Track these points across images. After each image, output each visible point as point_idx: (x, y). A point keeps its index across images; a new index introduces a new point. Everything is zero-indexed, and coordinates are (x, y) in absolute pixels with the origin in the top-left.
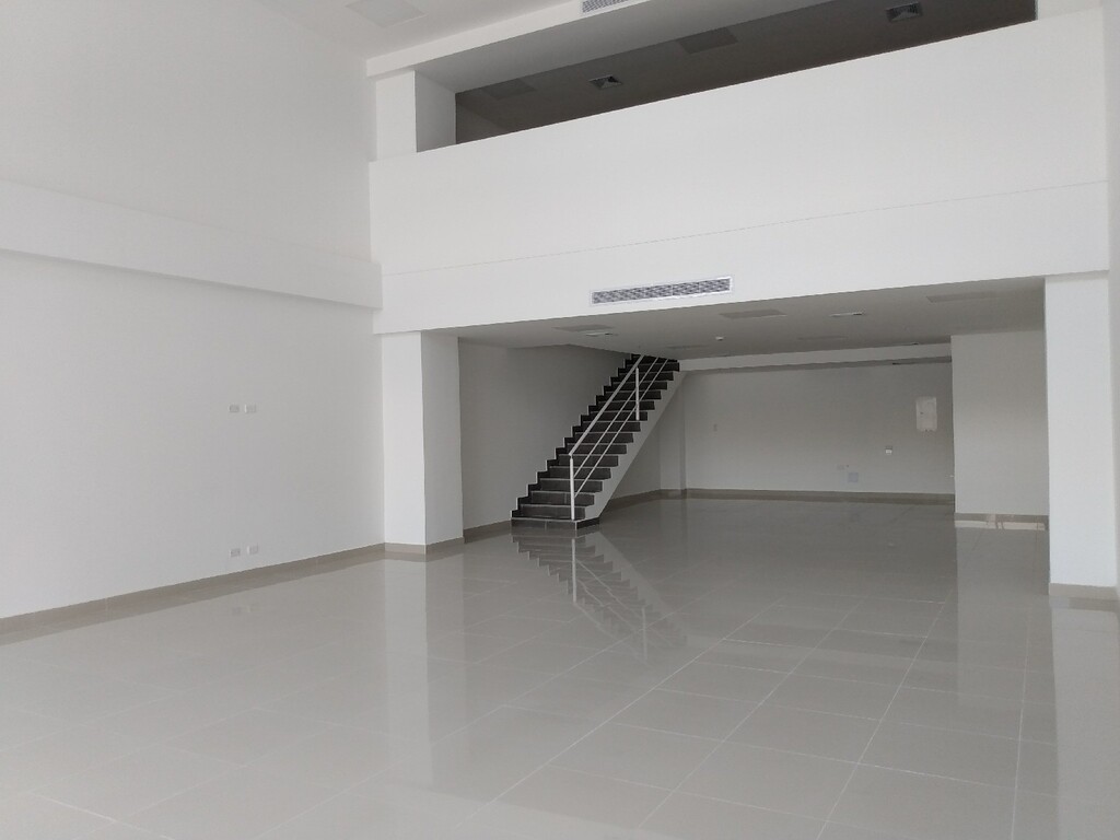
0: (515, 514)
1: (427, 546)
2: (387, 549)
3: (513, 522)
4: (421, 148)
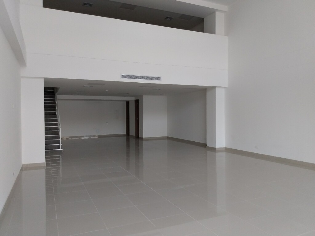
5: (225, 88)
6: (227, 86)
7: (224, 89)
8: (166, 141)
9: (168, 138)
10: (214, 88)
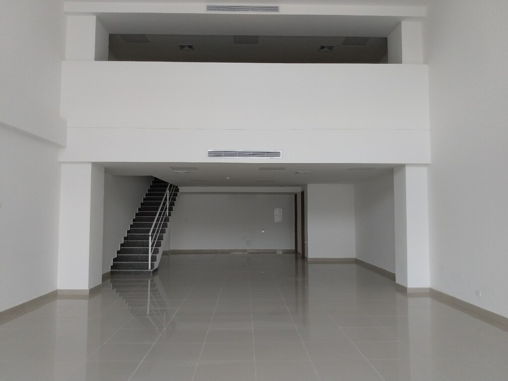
0: (112, 268)
1: (90, 290)
2: (59, 293)
3: (112, 273)
4: (96, 59)
5: (426, 165)
6: (429, 161)
7: (425, 169)
8: (354, 266)
9: (356, 261)
10: (402, 167)
